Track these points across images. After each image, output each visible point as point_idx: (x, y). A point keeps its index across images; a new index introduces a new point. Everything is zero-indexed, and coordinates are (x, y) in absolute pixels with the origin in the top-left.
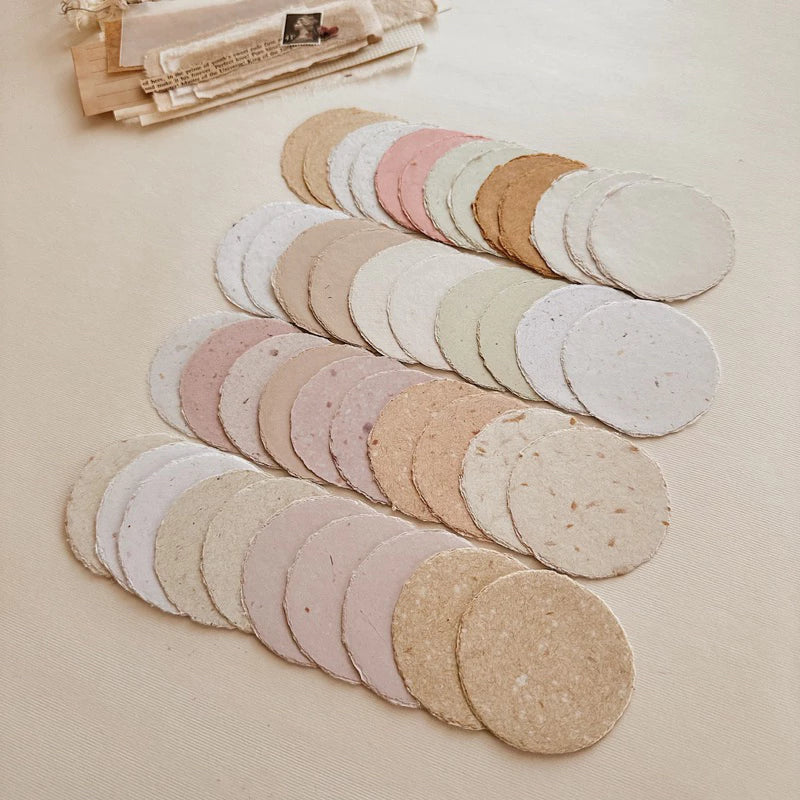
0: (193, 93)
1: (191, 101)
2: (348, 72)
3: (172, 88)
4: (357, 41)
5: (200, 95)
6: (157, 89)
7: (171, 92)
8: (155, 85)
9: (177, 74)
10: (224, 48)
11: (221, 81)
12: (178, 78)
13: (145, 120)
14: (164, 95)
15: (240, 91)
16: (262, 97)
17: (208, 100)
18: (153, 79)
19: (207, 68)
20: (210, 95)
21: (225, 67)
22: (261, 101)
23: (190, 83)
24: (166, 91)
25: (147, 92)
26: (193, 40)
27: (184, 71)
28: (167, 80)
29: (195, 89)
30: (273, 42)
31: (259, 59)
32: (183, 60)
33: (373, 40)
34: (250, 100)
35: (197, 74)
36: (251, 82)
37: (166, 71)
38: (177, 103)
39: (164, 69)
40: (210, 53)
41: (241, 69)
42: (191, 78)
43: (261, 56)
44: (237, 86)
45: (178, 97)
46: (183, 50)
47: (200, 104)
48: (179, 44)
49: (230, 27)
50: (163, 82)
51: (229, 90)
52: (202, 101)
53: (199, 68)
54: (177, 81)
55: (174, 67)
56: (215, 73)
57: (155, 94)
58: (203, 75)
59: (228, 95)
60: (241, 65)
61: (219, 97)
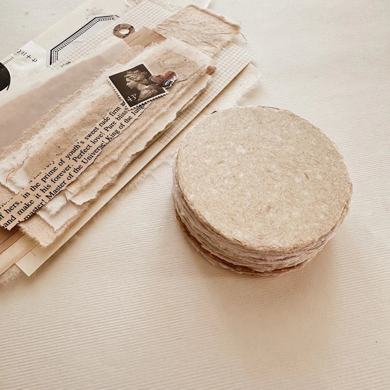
0: (70, 203)
1: (73, 213)
2: (210, 110)
3: (39, 209)
4: (201, 77)
5: (79, 201)
6: (21, 218)
7: (39, 213)
8: (14, 213)
9: (33, 188)
10: (67, 135)
11: (92, 174)
12: (38, 191)
13: (28, 266)
14: (34, 222)
15: (120, 175)
16: (147, 172)
17: (92, 203)
18: (7, 207)
19: (65, 166)
20: (91, 195)
21: (86, 155)
22: (149, 176)
23: (59, 192)
24: (33, 215)
25: (9, 228)
26: (23, 141)
27: (39, 180)
28: (27, 201)
29: (69, 197)
30: (118, 109)
31: (117, 132)
32: (29, 168)
33: (211, 71)
34: (136, 180)
35: (58, 177)
36: (127, 160)
37: (16, 191)
38: (58, 224)
39: (12, 189)
40: (57, 147)
41: (107, 151)
42: (54, 187)
43: (116, 127)
44: (115, 171)
45: (53, 217)
46: (20, 156)
47: (85, 211)
48: (9, 152)
49: (57, 110)
50: (21, 206)
51: (109, 180)
52: (86, 207)
53: (55, 170)
54: (38, 196)
55: (22, 181)
56: (80, 168)
57: (21, 225)
58: (66, 175)
59: (110, 186)
60: (102, 146)
61: (102, 192)
